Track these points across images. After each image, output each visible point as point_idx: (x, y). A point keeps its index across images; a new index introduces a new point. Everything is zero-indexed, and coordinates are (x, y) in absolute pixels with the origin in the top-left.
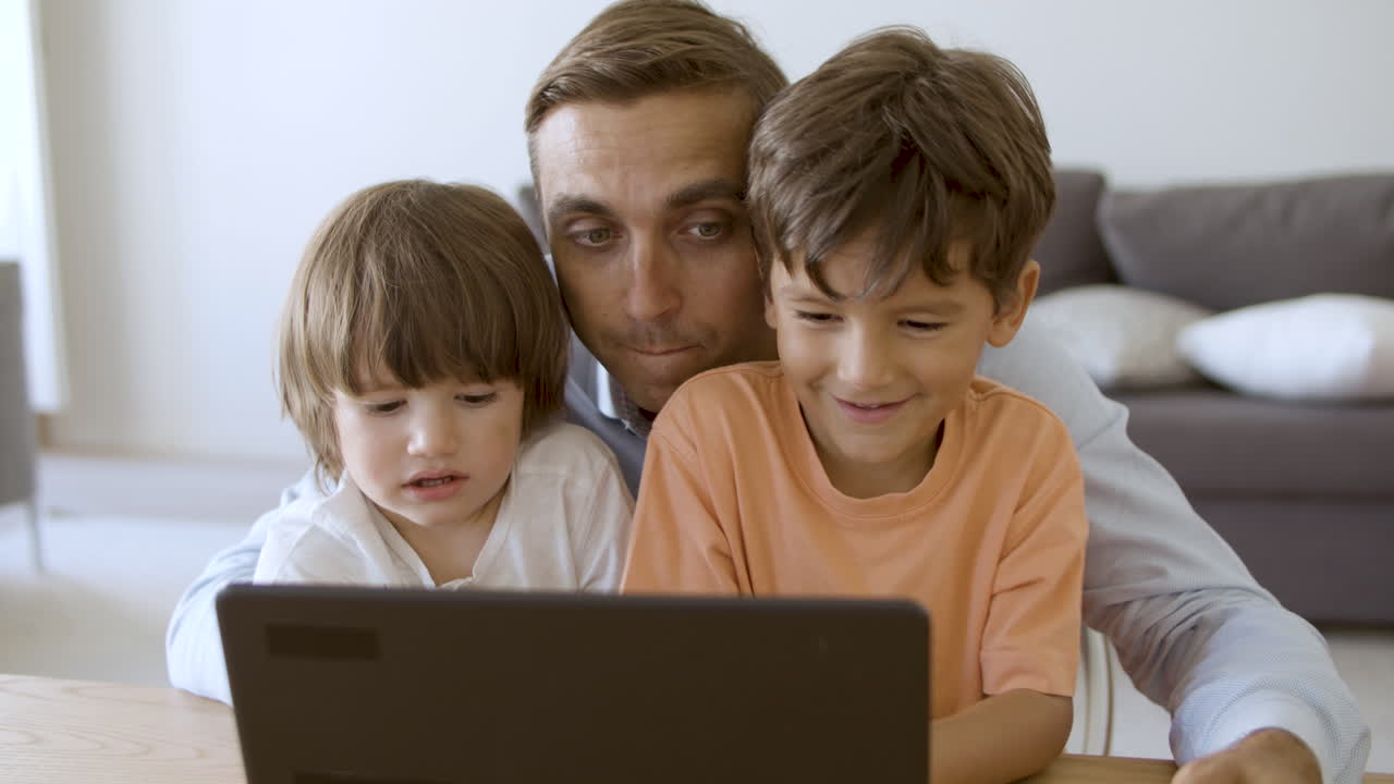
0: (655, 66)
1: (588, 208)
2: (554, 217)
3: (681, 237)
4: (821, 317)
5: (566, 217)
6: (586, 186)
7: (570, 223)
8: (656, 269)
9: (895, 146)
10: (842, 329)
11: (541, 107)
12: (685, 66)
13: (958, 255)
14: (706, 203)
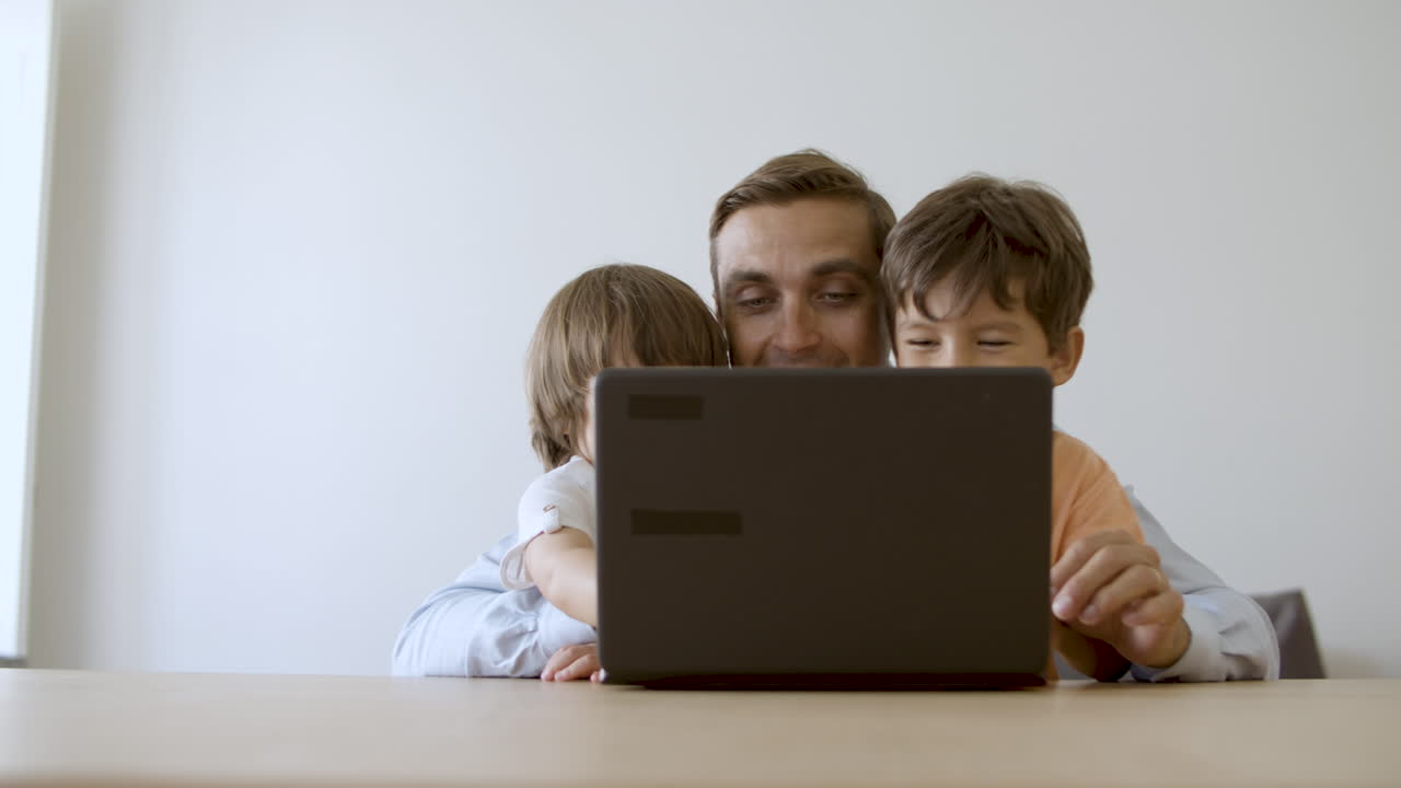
0: (803, 178)
1: (756, 279)
2: (729, 286)
3: (819, 301)
4: (926, 343)
5: (739, 285)
6: (755, 263)
7: (740, 291)
8: (801, 318)
9: (971, 216)
10: (937, 351)
11: (725, 211)
12: (823, 178)
13: (1015, 289)
14: (837, 275)
